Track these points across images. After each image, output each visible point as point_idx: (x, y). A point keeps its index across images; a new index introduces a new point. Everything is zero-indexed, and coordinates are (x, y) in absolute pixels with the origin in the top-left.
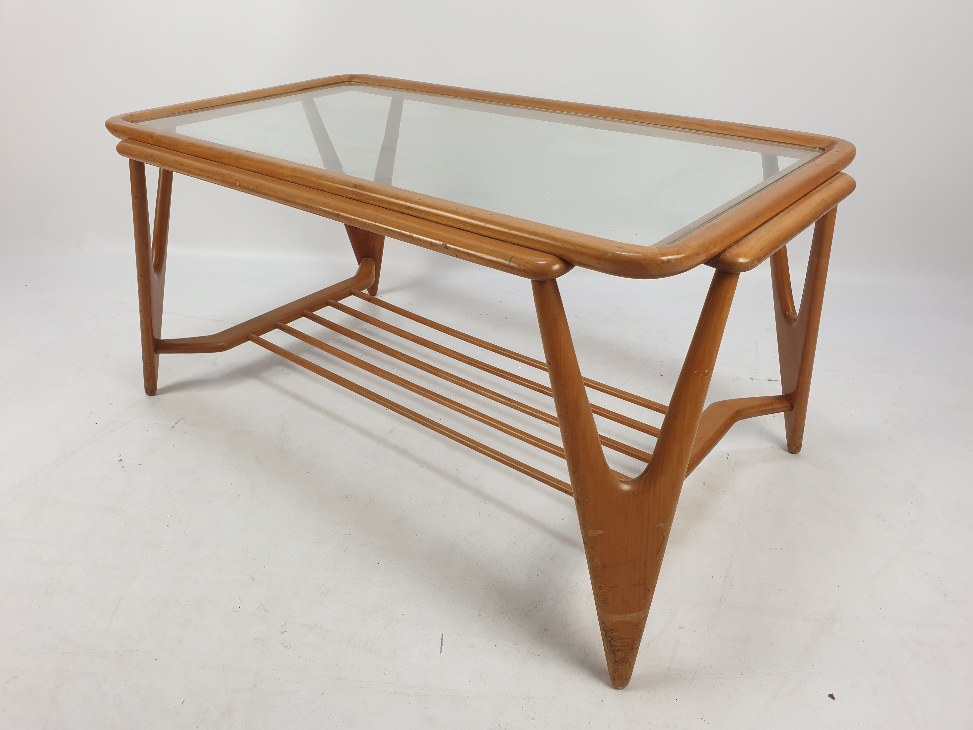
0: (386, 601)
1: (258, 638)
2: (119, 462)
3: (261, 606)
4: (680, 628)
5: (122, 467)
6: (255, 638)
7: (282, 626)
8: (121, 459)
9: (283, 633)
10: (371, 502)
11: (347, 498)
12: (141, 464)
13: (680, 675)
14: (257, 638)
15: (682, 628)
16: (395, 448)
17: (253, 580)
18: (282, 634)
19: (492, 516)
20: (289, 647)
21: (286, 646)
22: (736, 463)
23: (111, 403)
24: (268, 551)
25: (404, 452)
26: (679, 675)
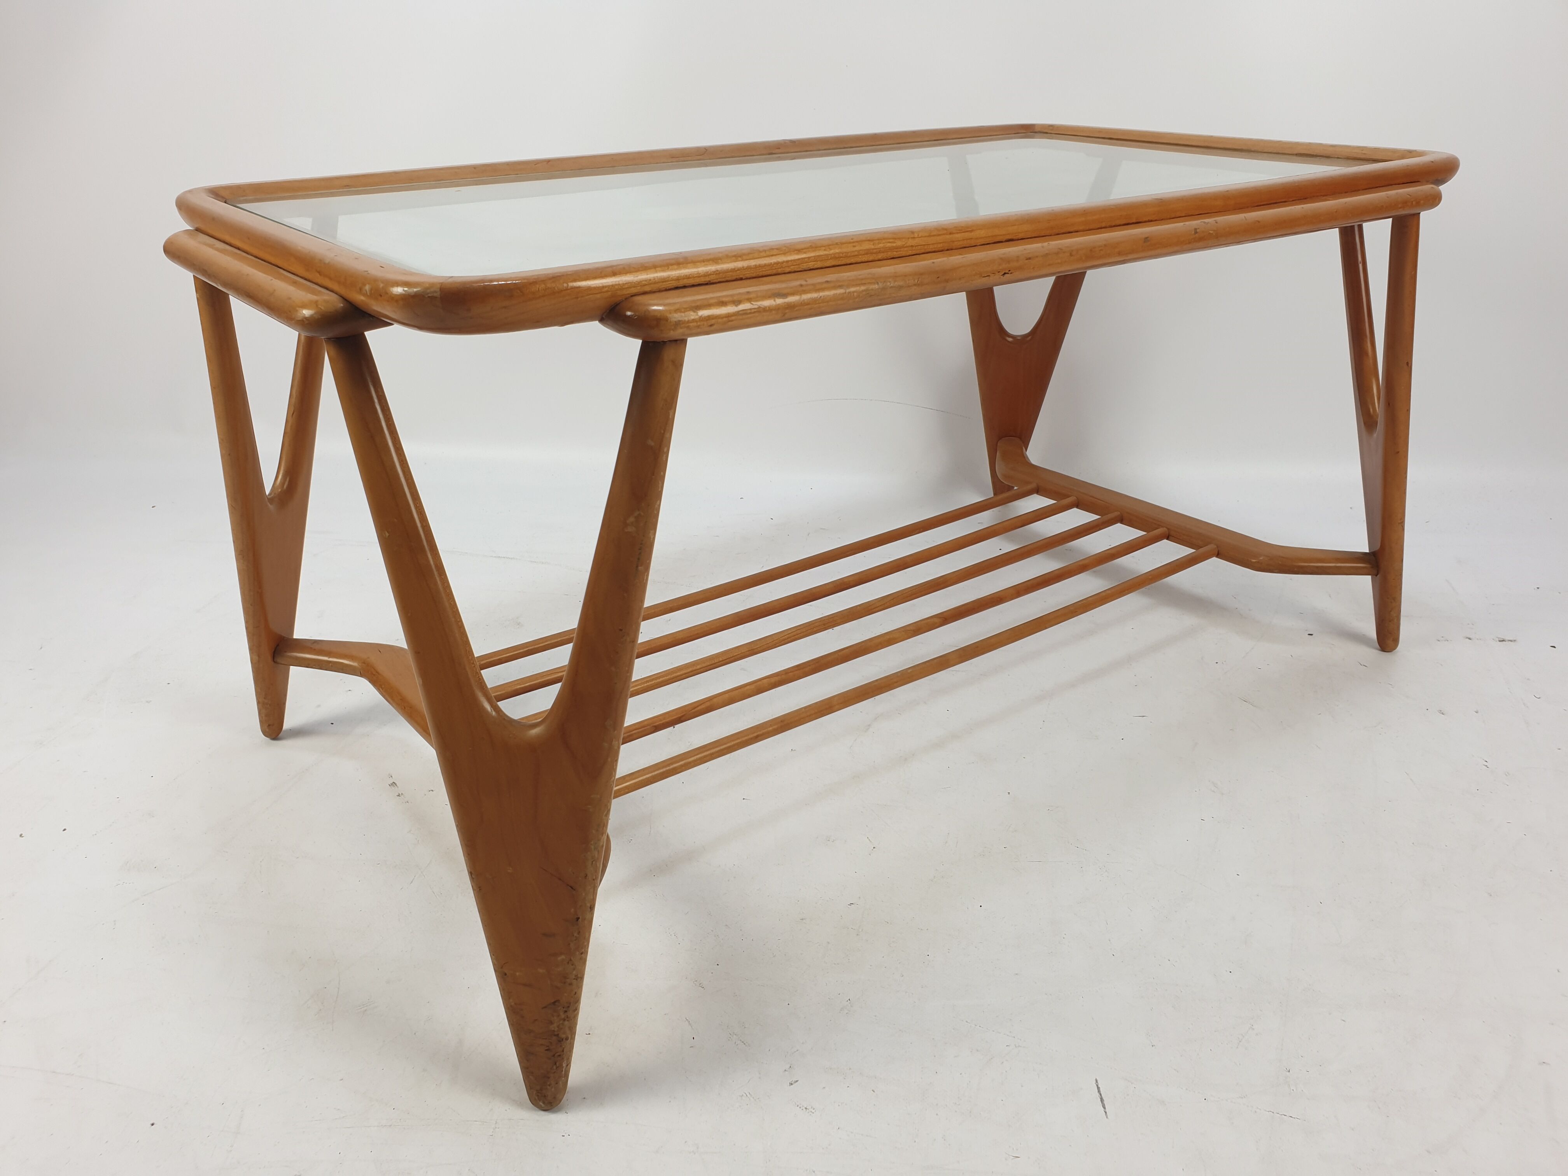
0: (967, 1022)
1: (748, 1094)
2: (392, 787)
3: (735, 1036)
5: (399, 795)
6: (743, 1095)
7: (786, 1072)
8: (394, 782)
9: (792, 1084)
10: (875, 848)
11: (830, 841)
12: (432, 790)
14: (747, 1095)
17: (703, 987)
18: (792, 1086)
19: (1106, 871)
20: (813, 1111)
21: (806, 1108)
22: (1506, 775)
24: (715, 936)
25: (904, 763)
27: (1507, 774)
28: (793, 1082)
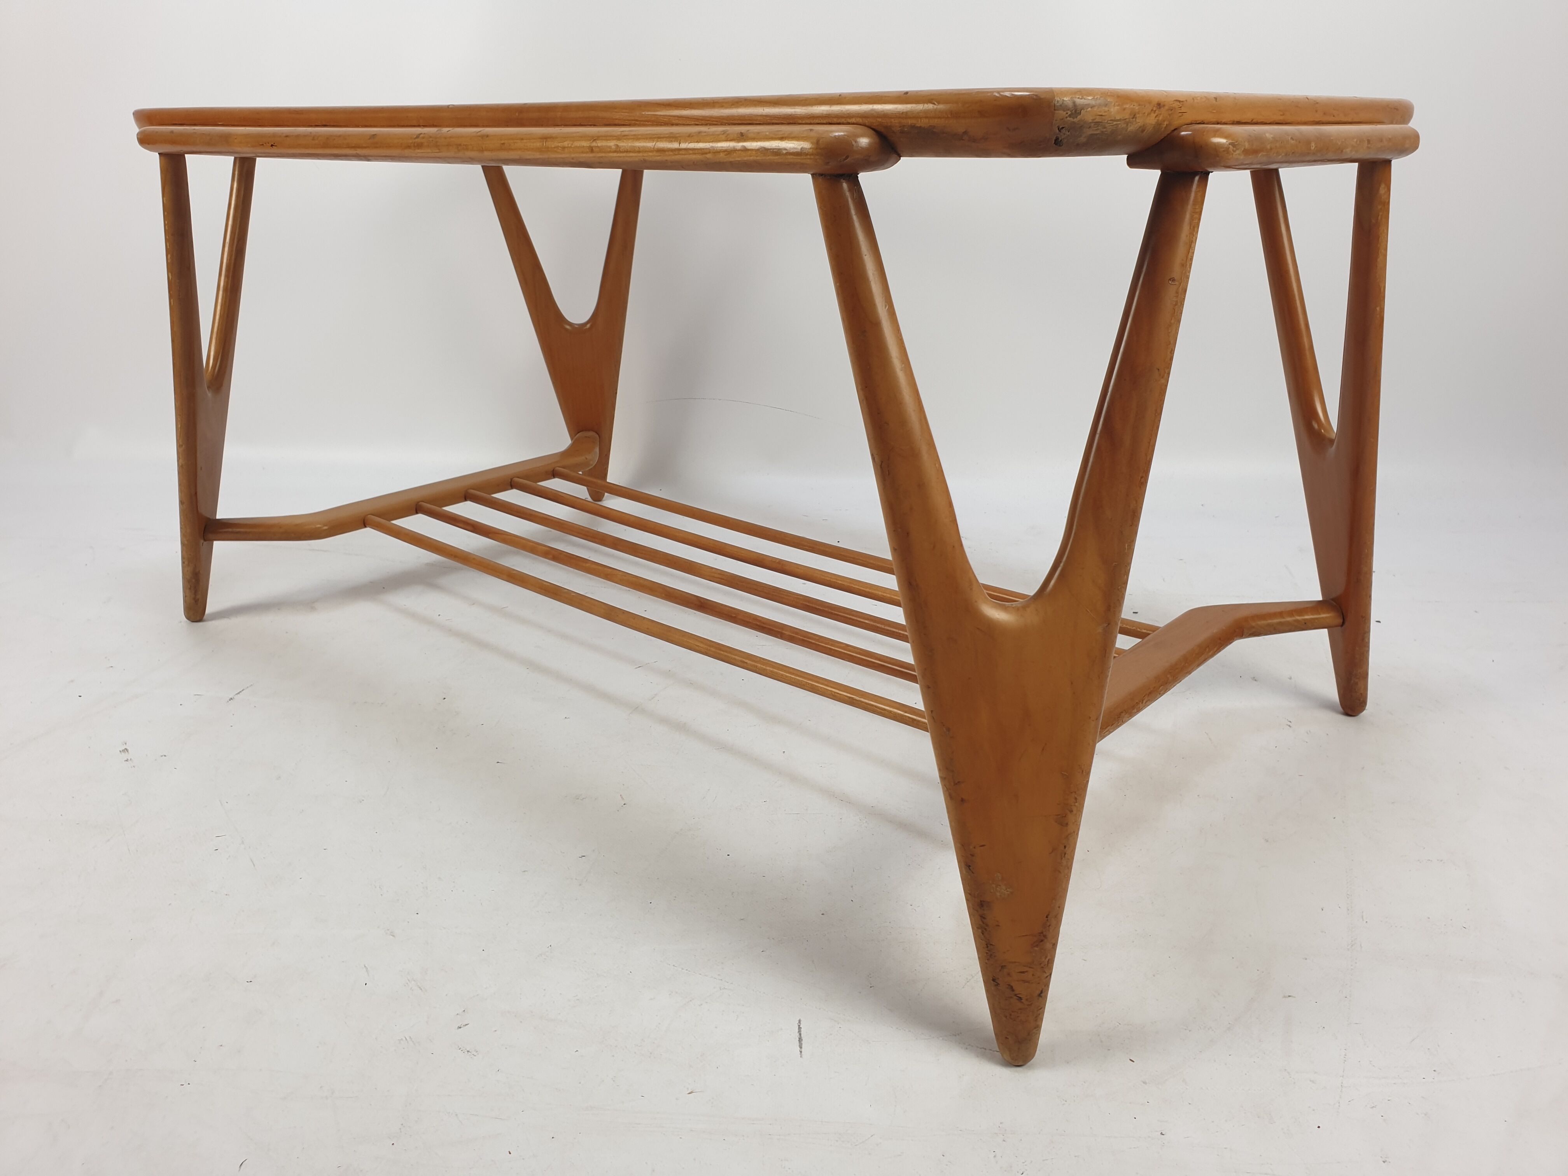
0: (674, 966)
1: (408, 1038)
2: (123, 753)
3: (413, 982)
4: (1285, 997)
5: (126, 760)
6: (402, 1039)
7: (458, 1016)
8: (126, 749)
9: (460, 1028)
10: (624, 804)
11: (578, 799)
12: (165, 756)
13: (1313, 1082)
14: (406, 1039)
15: (1289, 996)
16: (664, 720)
17: (394, 936)
18: (459, 1030)
20: (475, 1054)
21: (468, 1051)
23: (112, 667)
24: (423, 888)
25: (682, 727)
26: (1311, 1081)
27: (1308, 732)
28: (462, 1026)
